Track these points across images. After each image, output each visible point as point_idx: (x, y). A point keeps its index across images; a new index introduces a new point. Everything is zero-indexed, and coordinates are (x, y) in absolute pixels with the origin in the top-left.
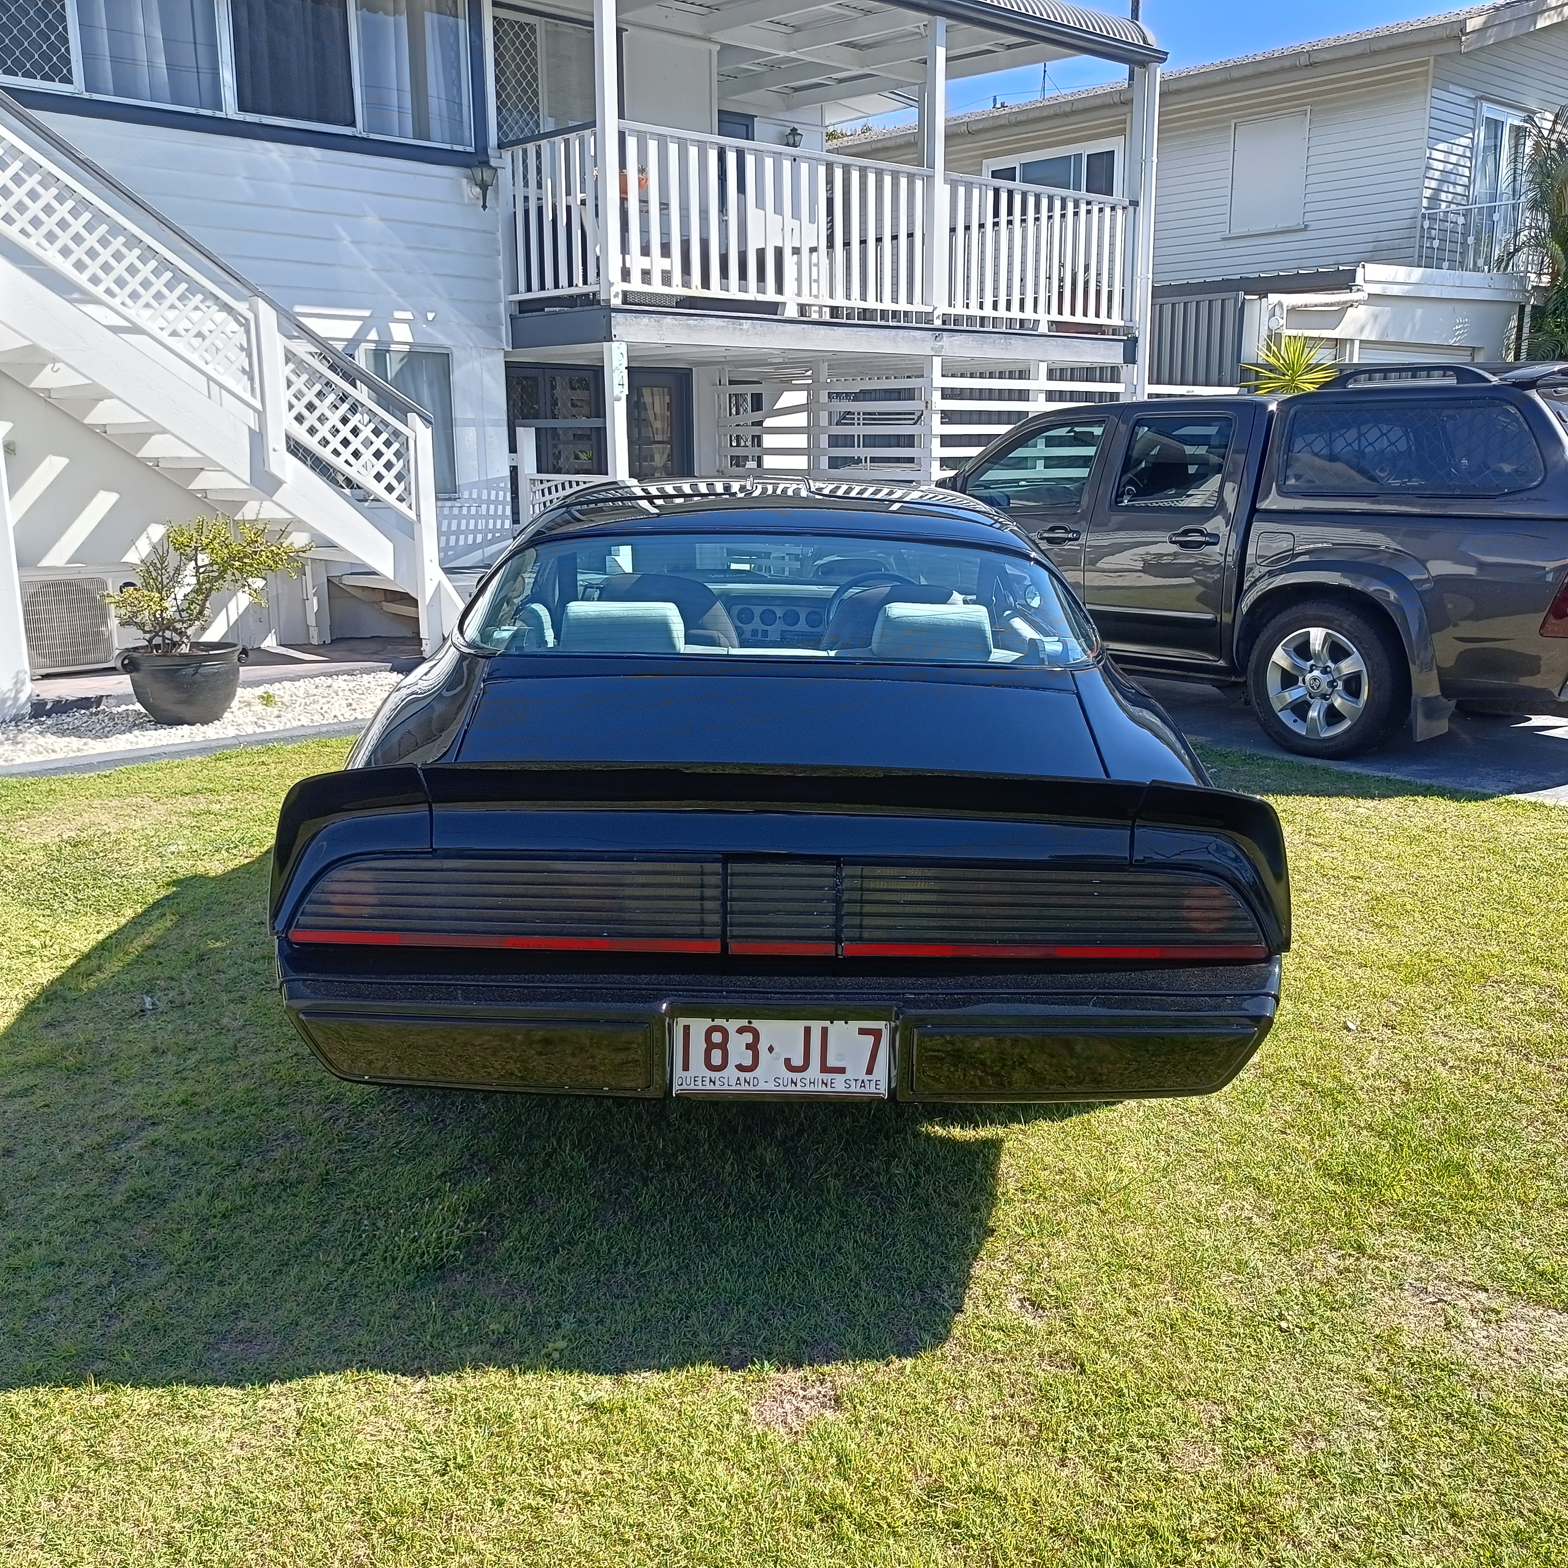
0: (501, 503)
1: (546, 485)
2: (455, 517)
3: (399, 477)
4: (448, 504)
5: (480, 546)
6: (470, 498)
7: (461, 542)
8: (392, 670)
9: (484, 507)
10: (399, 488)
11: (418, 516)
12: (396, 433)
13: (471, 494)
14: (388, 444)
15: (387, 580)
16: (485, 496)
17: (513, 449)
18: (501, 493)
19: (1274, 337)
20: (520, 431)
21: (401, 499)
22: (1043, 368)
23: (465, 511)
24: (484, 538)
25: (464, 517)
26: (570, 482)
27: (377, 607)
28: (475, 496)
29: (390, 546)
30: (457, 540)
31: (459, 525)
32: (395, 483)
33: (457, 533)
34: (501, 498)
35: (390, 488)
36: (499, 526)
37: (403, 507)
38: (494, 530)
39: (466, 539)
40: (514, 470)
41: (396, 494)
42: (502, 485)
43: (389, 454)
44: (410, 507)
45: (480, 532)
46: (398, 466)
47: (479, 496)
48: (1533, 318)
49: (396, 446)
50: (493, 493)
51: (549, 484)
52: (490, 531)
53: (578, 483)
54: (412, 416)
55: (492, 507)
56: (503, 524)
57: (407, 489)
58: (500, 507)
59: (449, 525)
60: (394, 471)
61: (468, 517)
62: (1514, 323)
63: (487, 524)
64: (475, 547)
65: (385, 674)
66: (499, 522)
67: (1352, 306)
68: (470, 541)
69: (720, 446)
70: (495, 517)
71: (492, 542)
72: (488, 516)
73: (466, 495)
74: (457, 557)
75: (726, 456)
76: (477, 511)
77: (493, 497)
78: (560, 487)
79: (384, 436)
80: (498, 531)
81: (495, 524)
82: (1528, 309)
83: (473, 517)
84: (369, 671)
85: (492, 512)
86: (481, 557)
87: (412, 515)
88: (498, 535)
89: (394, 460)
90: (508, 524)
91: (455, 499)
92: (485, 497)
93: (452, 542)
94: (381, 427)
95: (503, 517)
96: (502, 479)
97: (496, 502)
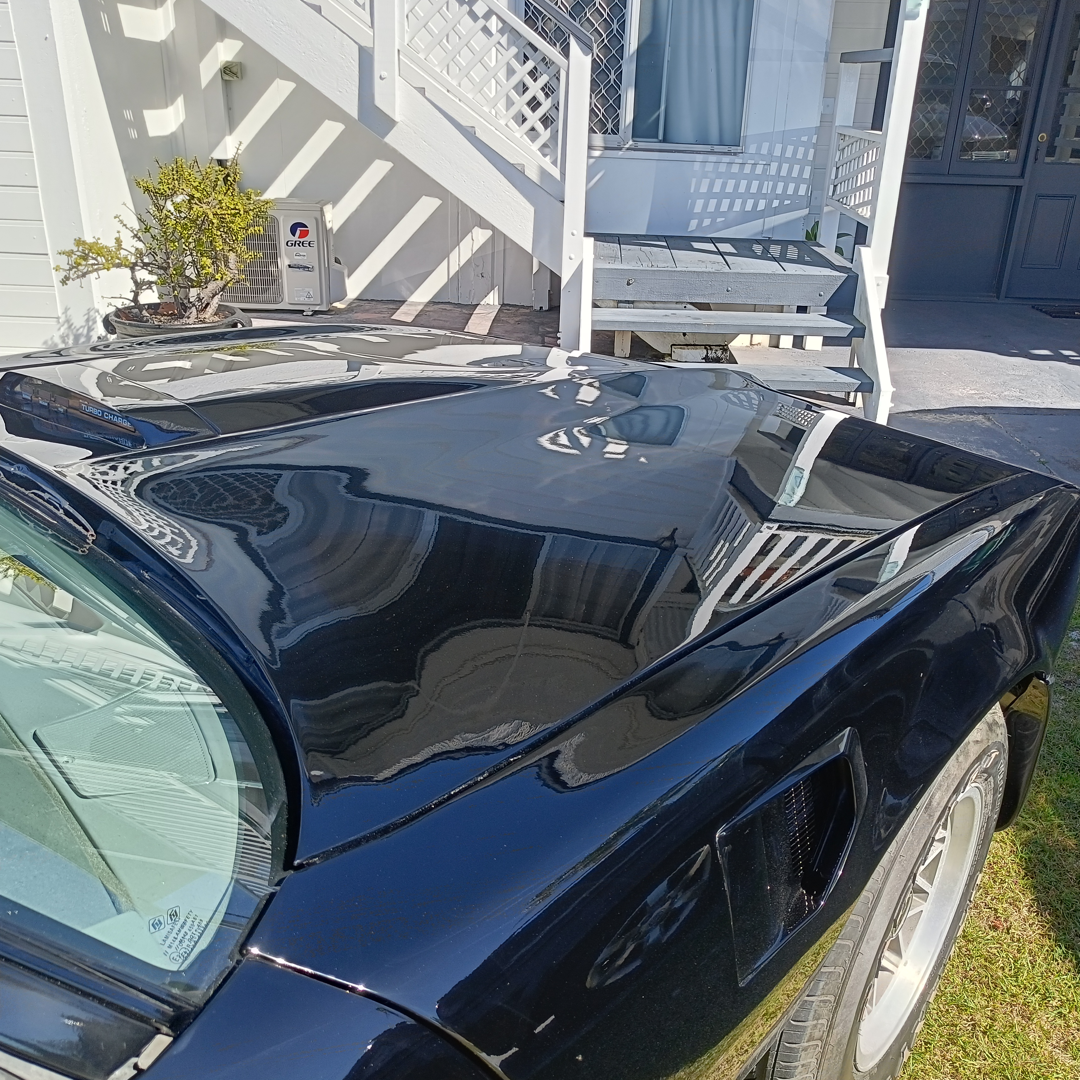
0: (798, 162)
1: (847, 143)
2: (733, 176)
3: (545, 120)
4: (726, 159)
5: (762, 215)
6: (758, 153)
7: (737, 208)
9: (774, 166)
10: (545, 135)
11: (563, 174)
12: (546, 62)
13: (759, 148)
14: (535, 74)
18: (801, 150)
23: (747, 169)
24: (769, 205)
25: (746, 177)
28: (764, 151)
29: (531, 210)
30: (731, 206)
31: (737, 186)
32: (540, 128)
33: (733, 197)
34: (800, 156)
36: (790, 192)
37: (545, 161)
38: (783, 197)
39: (744, 204)
42: (805, 138)
43: (535, 89)
44: (554, 163)
45: (764, 196)
46: (546, 105)
47: (770, 151)
49: (544, 79)
50: (790, 149)
52: (778, 197)
55: (785, 167)
56: (796, 189)
57: (554, 136)
58: (797, 168)
59: (724, 185)
60: (541, 112)
61: (750, 178)
63: (774, 187)
64: (755, 215)
66: (792, 187)
68: (749, 207)
70: (787, 180)
71: (776, 211)
72: (777, 178)
73: (752, 149)
74: (727, 226)
76: (764, 170)
77: (789, 154)
79: (530, 65)
80: (789, 197)
81: (785, 188)
83: (757, 177)
85: (784, 173)
86: (760, 229)
87: (556, 171)
88: (787, 202)
90: (804, 189)
91: (735, 154)
92: (777, 153)
93: (724, 208)
95: (799, 180)
96: (805, 130)
97: (793, 161)
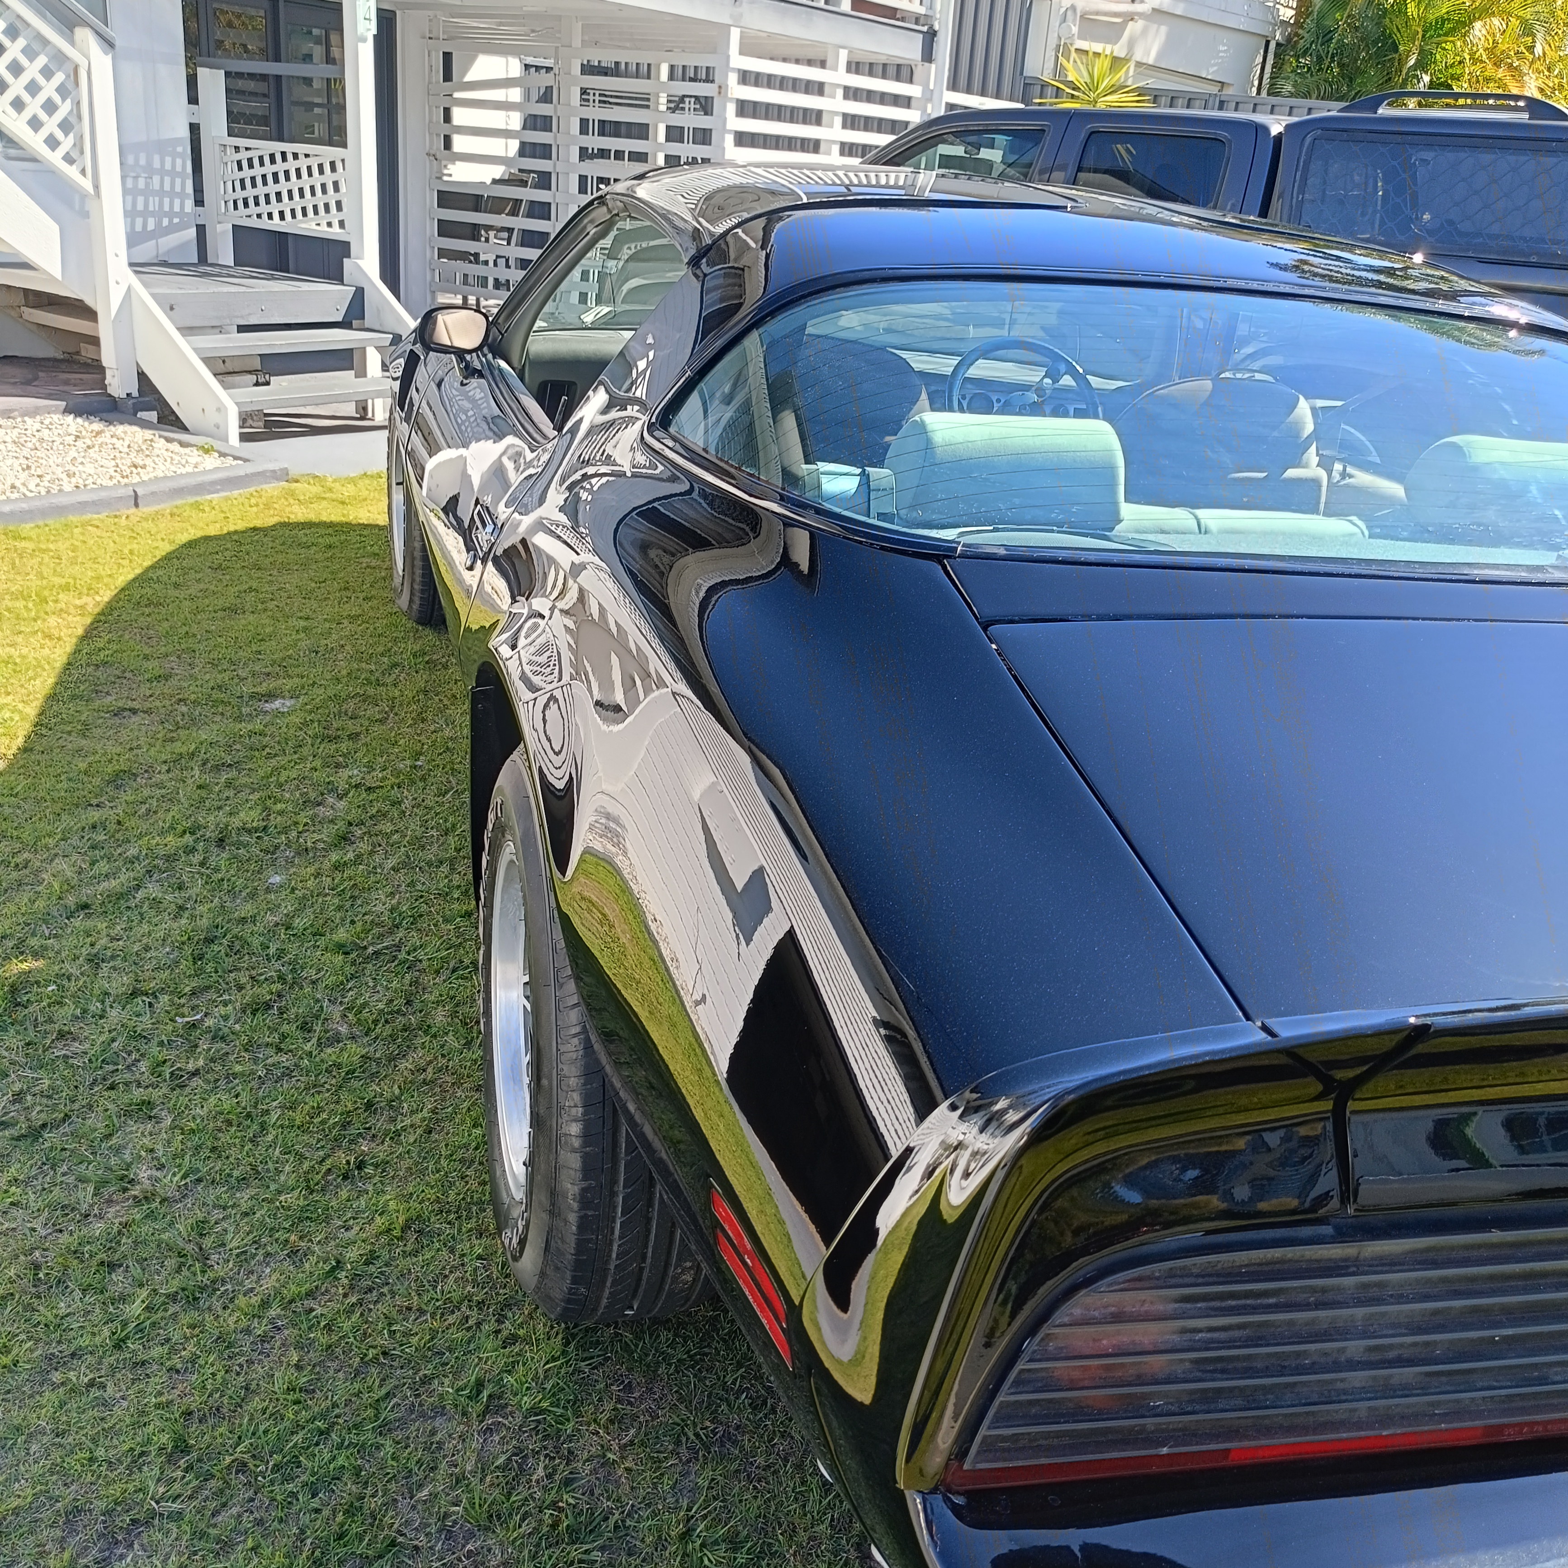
0: (178, 174)
1: (244, 156)
3: (65, 126)
5: (153, 235)
6: (137, 165)
8: (67, 411)
9: (156, 179)
10: (67, 143)
11: (96, 187)
12: (60, 58)
13: (137, 160)
14: (47, 73)
15: (52, 279)
16: (157, 164)
17: (193, 99)
18: (179, 161)
19: (1063, 49)
20: (203, 73)
21: (69, 159)
22: (843, 56)
24: (159, 224)
26: (284, 154)
27: (13, 313)
28: (143, 162)
29: (56, 228)
32: (59, 135)
34: (179, 168)
35: (52, 143)
36: (177, 209)
37: (72, 172)
38: (171, 214)
40: (194, 129)
41: (61, 151)
42: (180, 149)
43: (49, 89)
44: (83, 172)
45: (153, 214)
46: (65, 109)
47: (149, 163)
48: (1276, 55)
49: (59, 78)
50: (168, 160)
51: (249, 154)
52: (166, 214)
53: (296, 156)
54: (83, 34)
55: (167, 180)
56: (182, 207)
57: (79, 145)
58: (178, 181)
60: (59, 116)
61: (135, 193)
62: (1259, 59)
63: (161, 204)
64: (145, 235)
65: (56, 417)
66: (177, 202)
67: (1132, 19)
68: (139, 228)
69: (430, 121)
70: (172, 194)
71: (168, 231)
72: (161, 193)
75: (438, 135)
76: (147, 184)
77: (168, 166)
78: (267, 160)
79: (41, 61)
80: (177, 215)
81: (172, 205)
82: (1273, 45)
83: (141, 192)
84: (33, 413)
85: (167, 187)
86: (155, 251)
87: (86, 184)
88: (176, 220)
89: (57, 99)
90: (189, 204)
94: (36, 46)
95: (182, 196)
96: (178, 141)
97: (173, 174)
